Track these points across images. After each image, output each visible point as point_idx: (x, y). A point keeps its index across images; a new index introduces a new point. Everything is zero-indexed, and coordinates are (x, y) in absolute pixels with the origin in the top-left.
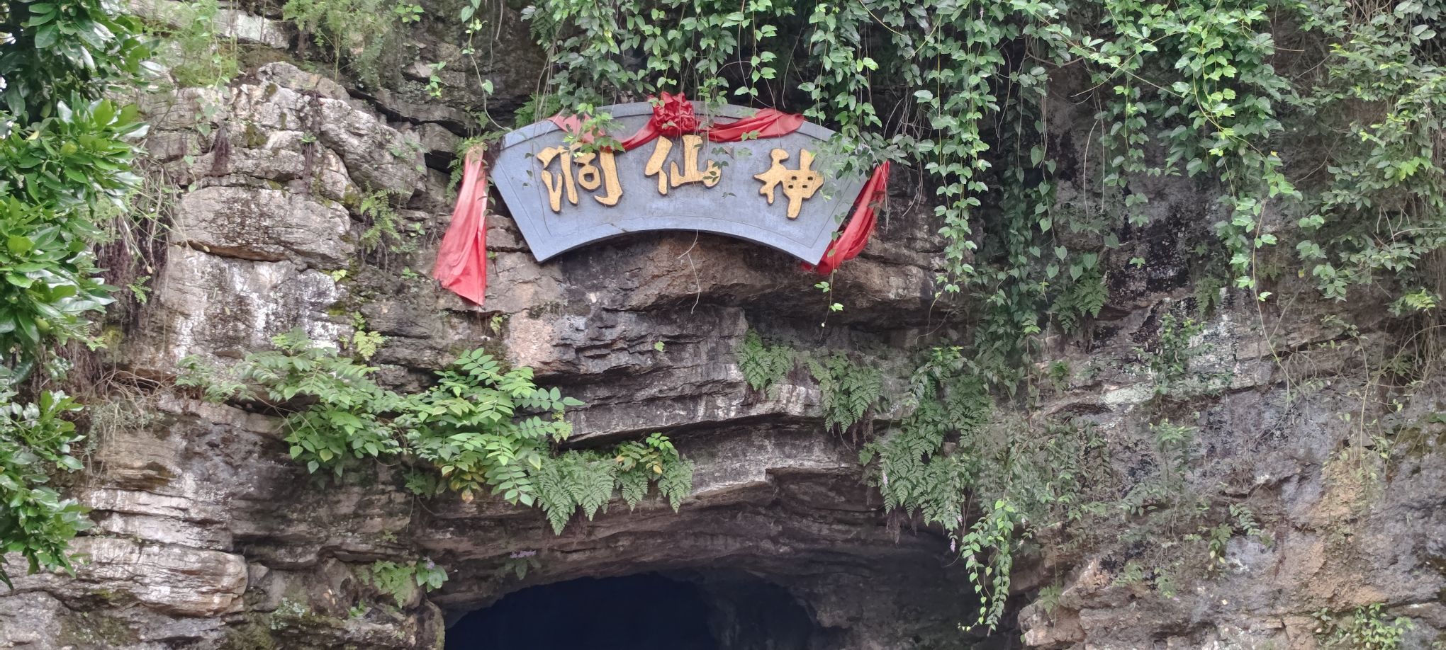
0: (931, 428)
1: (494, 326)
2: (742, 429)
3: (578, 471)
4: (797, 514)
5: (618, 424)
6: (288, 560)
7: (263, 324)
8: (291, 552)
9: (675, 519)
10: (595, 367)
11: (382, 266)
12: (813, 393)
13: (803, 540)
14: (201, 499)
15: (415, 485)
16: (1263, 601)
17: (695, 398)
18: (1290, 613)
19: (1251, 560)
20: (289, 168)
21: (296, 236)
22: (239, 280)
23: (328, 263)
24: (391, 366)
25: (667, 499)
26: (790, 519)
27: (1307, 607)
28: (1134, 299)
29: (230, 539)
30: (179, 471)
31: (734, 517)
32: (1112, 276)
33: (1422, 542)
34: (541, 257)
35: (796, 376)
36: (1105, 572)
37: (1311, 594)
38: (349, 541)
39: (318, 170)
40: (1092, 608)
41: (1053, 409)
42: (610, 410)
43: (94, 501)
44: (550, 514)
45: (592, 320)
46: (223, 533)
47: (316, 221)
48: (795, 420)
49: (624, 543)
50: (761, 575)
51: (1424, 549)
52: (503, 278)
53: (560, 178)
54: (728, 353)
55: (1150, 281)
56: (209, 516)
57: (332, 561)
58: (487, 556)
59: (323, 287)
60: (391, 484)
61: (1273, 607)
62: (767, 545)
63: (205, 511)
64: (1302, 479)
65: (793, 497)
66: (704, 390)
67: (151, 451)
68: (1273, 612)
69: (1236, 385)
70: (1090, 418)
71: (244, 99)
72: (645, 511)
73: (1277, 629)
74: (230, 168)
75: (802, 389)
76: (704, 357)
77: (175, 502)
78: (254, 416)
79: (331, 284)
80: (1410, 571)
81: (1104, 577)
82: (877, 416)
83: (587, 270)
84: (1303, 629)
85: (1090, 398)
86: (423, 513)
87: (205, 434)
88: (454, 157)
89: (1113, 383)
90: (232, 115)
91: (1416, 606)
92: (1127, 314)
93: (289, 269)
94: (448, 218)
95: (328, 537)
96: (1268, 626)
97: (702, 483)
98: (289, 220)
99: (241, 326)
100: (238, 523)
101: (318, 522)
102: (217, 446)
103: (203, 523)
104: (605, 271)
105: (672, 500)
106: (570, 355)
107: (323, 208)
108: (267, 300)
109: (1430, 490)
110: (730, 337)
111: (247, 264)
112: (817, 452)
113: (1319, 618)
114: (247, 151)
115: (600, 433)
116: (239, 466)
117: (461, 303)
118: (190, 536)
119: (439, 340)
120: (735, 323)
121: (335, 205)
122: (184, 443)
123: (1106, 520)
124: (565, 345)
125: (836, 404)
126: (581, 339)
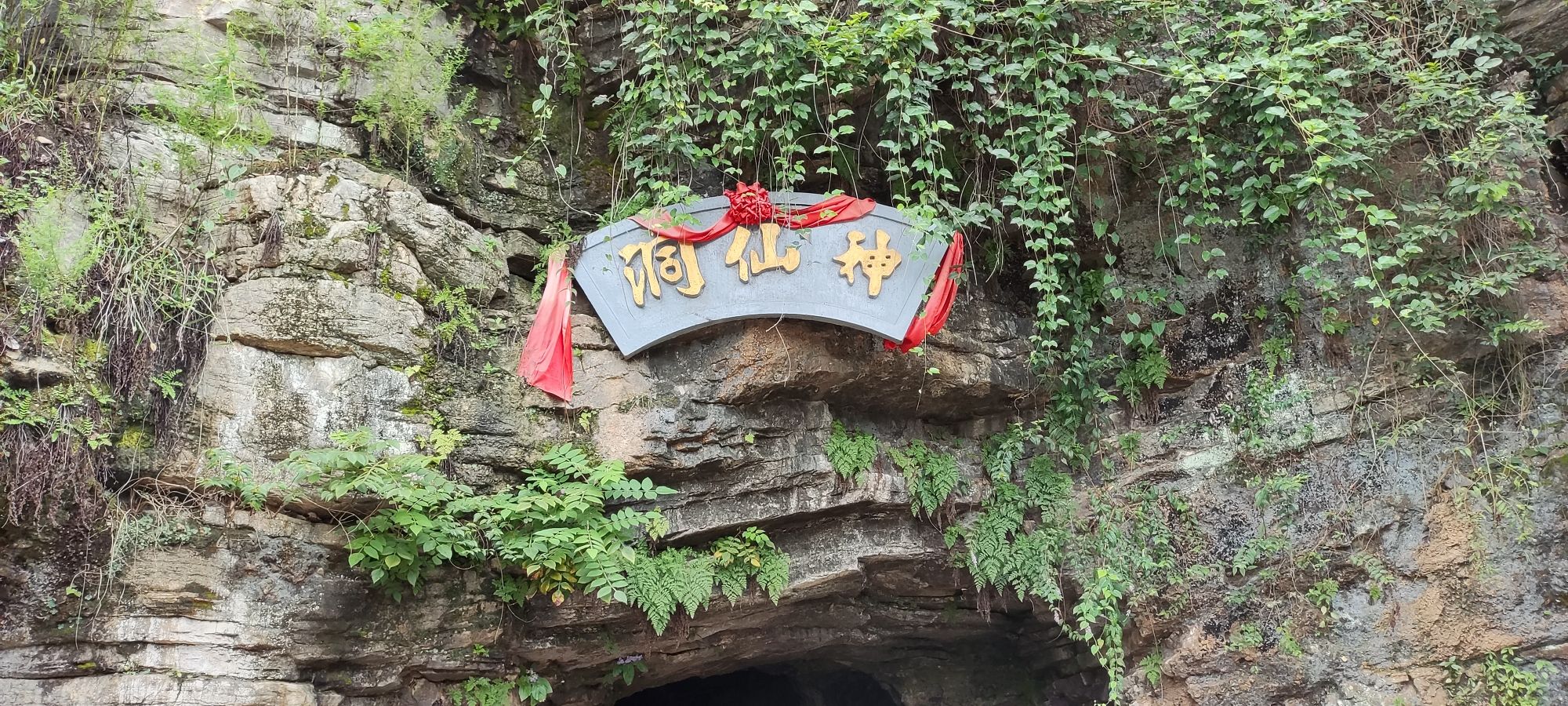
0: (1011, 507)
1: (583, 422)
2: (832, 519)
3: (675, 567)
4: (883, 603)
5: (714, 519)
6: (367, 685)
7: (324, 424)
8: (371, 676)
9: (773, 615)
10: (690, 461)
11: (461, 364)
12: (898, 480)
13: (889, 628)
14: (254, 623)
15: (504, 593)
16: (1384, 654)
17: (787, 491)
18: (1415, 664)
19: (1361, 613)
20: (351, 256)
21: (359, 328)
22: (296, 376)
23: (400, 358)
24: (474, 466)
25: (765, 593)
26: (877, 608)
27: (1432, 657)
28: (1197, 368)
29: (293, 666)
30: (226, 591)
31: (827, 608)
32: (1171, 349)
33: (1546, 579)
34: (627, 350)
35: (881, 464)
36: (1210, 637)
37: (1434, 643)
38: (434, 658)
39: (385, 262)
40: (1199, 675)
41: (1129, 480)
42: (705, 506)
43: (120, 632)
44: (651, 615)
45: (681, 411)
46: (283, 660)
47: (384, 314)
48: (882, 508)
49: (726, 641)
50: (848, 664)
51: (1548, 586)
52: (591, 374)
53: (642, 272)
54: (816, 445)
55: (1210, 350)
56: (263, 642)
57: (421, 682)
58: (595, 663)
59: (395, 386)
60: (480, 593)
61: (1394, 659)
62: (857, 634)
63: (258, 636)
64: (1402, 525)
65: (880, 587)
66: (795, 482)
67: (192, 571)
68: (1397, 665)
69: (1318, 439)
70: (1170, 485)
71: (301, 188)
72: (745, 607)
73: (1403, 683)
74: (283, 257)
75: (887, 477)
76: (793, 449)
77: (222, 627)
78: (319, 526)
79: (404, 382)
80: (1538, 612)
81: (1211, 641)
82: (958, 500)
83: (673, 365)
84: (1432, 681)
85: (1166, 465)
86: (516, 623)
87: (258, 549)
88: (538, 261)
89: (1188, 449)
90: (288, 205)
91: (1552, 647)
92: (1189, 383)
93: (355, 366)
94: (532, 317)
95: (410, 657)
96: (1394, 680)
97: (798, 575)
98: (352, 311)
99: (296, 425)
100: (301, 647)
101: (398, 640)
102: (274, 561)
103: (258, 650)
104: (692, 365)
105: (771, 593)
106: (662, 449)
107: (393, 300)
108: (329, 398)
109: (1545, 524)
110: (816, 430)
111: (306, 361)
112: (904, 537)
113: (1448, 668)
114: (304, 240)
115: (697, 529)
116: (302, 582)
117: (548, 400)
118: (244, 665)
119: (526, 437)
120: (820, 416)
121: (406, 298)
122: (235, 560)
123: (1203, 583)
124: (656, 439)
125: (921, 489)
126: (671, 432)
